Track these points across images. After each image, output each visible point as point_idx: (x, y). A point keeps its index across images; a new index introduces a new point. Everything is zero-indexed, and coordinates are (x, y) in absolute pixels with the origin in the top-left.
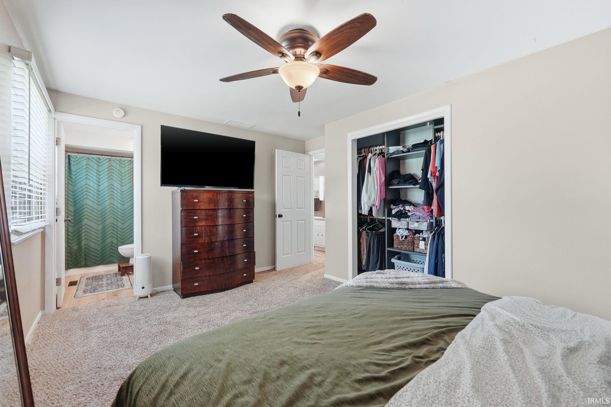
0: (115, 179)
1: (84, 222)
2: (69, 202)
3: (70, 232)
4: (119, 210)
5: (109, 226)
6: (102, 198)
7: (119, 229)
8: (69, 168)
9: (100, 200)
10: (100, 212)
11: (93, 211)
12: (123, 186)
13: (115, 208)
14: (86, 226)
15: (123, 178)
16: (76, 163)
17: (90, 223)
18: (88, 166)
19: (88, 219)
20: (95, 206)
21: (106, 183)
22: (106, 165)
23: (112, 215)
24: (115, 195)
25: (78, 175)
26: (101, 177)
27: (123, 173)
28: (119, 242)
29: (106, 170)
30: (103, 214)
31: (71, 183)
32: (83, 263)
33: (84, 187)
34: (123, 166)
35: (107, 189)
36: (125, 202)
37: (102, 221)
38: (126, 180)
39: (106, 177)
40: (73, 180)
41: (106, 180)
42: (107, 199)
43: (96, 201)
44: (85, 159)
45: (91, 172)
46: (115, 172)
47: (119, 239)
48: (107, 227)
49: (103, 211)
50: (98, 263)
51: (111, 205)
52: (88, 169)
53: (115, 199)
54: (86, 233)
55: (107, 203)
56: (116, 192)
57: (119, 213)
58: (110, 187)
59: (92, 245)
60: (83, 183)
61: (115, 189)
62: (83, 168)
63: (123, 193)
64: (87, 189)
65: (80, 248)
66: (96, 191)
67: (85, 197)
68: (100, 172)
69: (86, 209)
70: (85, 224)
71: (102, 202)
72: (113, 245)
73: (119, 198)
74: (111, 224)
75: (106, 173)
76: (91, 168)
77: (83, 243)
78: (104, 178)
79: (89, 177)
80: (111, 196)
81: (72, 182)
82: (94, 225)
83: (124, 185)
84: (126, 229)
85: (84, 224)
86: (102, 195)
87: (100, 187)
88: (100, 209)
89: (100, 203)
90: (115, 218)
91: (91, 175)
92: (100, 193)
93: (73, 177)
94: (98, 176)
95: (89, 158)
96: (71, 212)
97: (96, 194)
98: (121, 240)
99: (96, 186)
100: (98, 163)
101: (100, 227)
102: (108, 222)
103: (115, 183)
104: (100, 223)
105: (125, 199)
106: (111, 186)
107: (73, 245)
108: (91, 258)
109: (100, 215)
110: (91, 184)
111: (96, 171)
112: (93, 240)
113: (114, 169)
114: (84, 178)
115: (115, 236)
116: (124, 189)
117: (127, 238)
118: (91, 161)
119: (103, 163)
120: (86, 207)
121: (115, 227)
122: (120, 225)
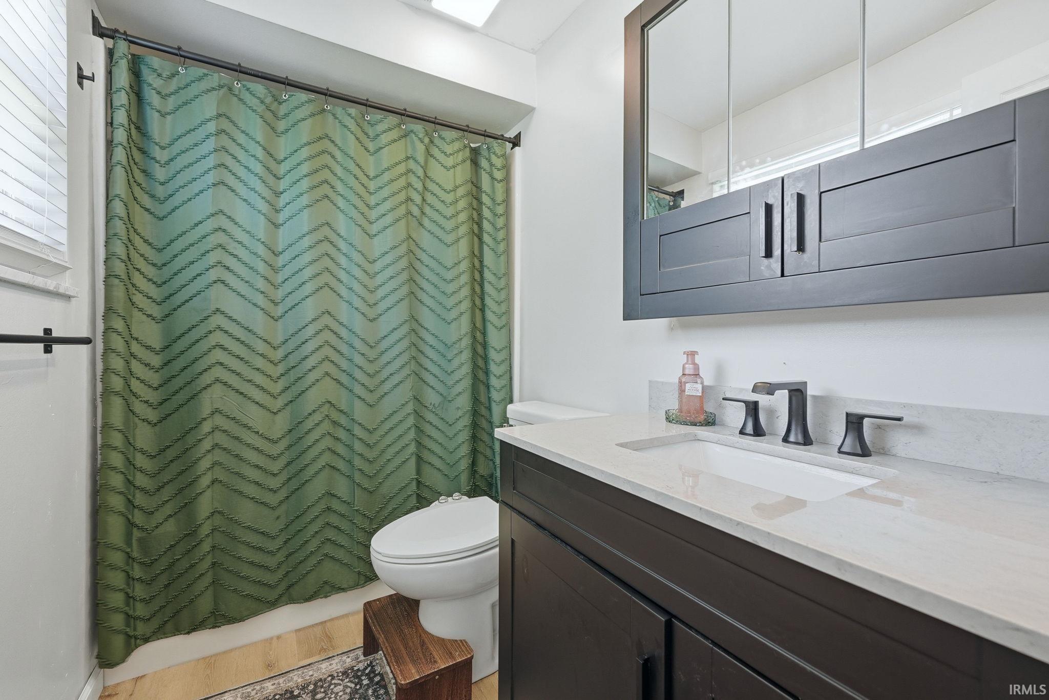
0: (341, 202)
1: (208, 402)
2: (138, 298)
3: (143, 452)
4: (358, 344)
5: (317, 417)
6: (288, 287)
7: (357, 431)
8: (139, 125)
9: (280, 294)
10: (280, 353)
11: (248, 346)
12: (371, 237)
13: (344, 333)
14: (219, 420)
15: (372, 200)
16: (171, 103)
17: (231, 403)
18: (225, 124)
19: (225, 384)
20: (259, 322)
21: (306, 213)
22: (305, 131)
23: (327, 367)
24: (343, 275)
25: (180, 162)
26: (282, 185)
27: (372, 174)
28: (358, 492)
29: (305, 153)
30: (292, 360)
31: (147, 201)
32: (205, 604)
33: (210, 225)
34: (371, 147)
35: (306, 242)
36: (383, 306)
37: (288, 396)
38: (382, 209)
39: (305, 184)
40: (160, 191)
41: (305, 200)
42: (309, 288)
43: (260, 300)
44: (214, 89)
45: (241, 155)
46: (339, 171)
47: (358, 477)
48: (309, 424)
49: (291, 345)
50: (273, 595)
51: (326, 319)
52: (225, 141)
53: (344, 292)
54: (218, 455)
55: (309, 309)
56: (343, 261)
57: (358, 360)
58: (318, 235)
59: (246, 512)
60: (203, 206)
61: (342, 245)
62: (201, 133)
63: (371, 269)
64: (221, 238)
65: (191, 533)
66: (261, 250)
67: (213, 275)
68: (279, 162)
69: (218, 338)
70: (217, 411)
71: (289, 302)
72: (336, 505)
73: (356, 286)
74: (325, 409)
75: (305, 169)
76: (241, 139)
77: (205, 506)
78: (295, 191)
79: (231, 181)
80: (326, 278)
81: (153, 196)
82: (255, 416)
83: (374, 229)
84: (388, 425)
85: (206, 411)
86: (287, 272)
87: (281, 230)
88: (281, 339)
89: (280, 310)
90: (344, 379)
91: (242, 172)
92: (281, 261)
93: (160, 174)
94: (271, 180)
95: (230, 89)
96: (148, 347)
97: (261, 267)
98: (366, 484)
99: (261, 228)
100: (268, 115)
101: (281, 424)
102: (313, 398)
103: (341, 216)
104: (280, 403)
105: (381, 293)
106: (326, 231)
107: (159, 517)
108: (237, 575)
109: (281, 369)
110: (241, 213)
111: (260, 153)
112: (251, 490)
113: (338, 155)
114: (210, 178)
115: (341, 465)
116: (380, 245)
117: (391, 467)
118: (242, 107)
119: (292, 119)
120: (219, 328)
121: (343, 420)
122: (360, 411)
